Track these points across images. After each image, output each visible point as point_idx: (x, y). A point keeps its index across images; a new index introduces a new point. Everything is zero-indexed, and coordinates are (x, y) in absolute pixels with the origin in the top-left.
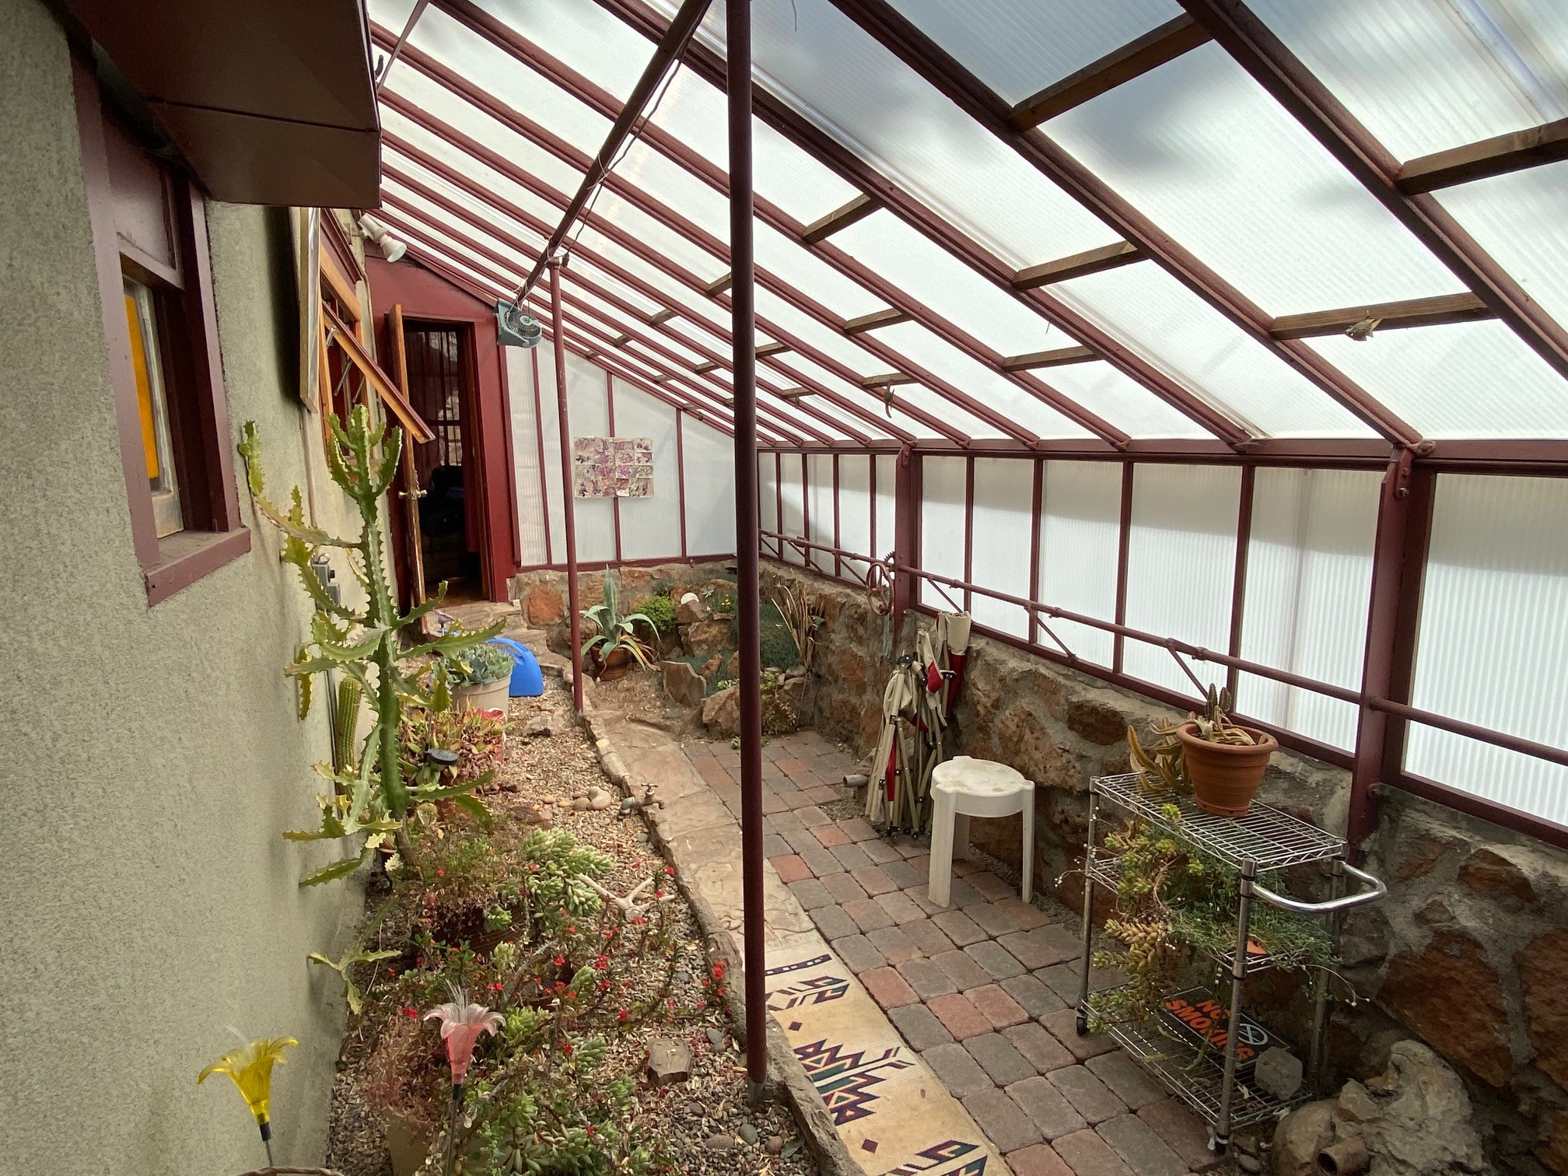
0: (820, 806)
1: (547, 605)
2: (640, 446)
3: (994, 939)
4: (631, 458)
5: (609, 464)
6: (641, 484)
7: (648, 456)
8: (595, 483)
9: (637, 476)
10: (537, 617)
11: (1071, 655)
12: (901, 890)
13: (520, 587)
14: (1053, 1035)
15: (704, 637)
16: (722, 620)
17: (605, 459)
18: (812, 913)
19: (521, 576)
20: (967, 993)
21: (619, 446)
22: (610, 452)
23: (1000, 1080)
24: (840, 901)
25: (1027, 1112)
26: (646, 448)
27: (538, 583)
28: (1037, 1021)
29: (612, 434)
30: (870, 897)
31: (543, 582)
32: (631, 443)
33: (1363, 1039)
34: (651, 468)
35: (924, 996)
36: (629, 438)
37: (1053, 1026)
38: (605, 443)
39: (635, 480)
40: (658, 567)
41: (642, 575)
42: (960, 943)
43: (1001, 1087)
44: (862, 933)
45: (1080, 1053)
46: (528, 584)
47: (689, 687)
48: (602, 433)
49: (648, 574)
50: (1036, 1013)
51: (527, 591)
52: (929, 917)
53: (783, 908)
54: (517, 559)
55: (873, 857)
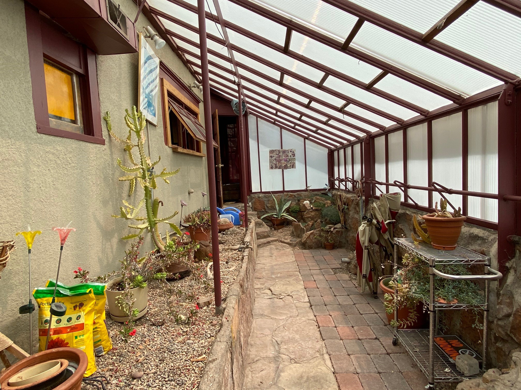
0: (332, 269)
1: (260, 205)
2: (291, 151)
3: (377, 313)
4: (288, 156)
5: (281, 158)
6: (291, 164)
7: (294, 155)
8: (276, 165)
9: (290, 162)
10: (257, 209)
11: (416, 204)
12: (348, 295)
13: (252, 199)
14: (382, 344)
15: (309, 215)
16: (316, 210)
17: (280, 156)
18: (310, 298)
19: (252, 195)
20: (355, 328)
21: (284, 152)
22: (281, 154)
23: (350, 353)
24: (322, 295)
25: (354, 363)
26: (293, 152)
27: (257, 197)
28: (379, 340)
29: (282, 148)
30: (335, 296)
31: (259, 197)
32: (288, 151)
33: (507, 353)
34: (295, 159)
35: (337, 325)
36: (287, 149)
37: (383, 341)
38: (279, 151)
39: (289, 163)
40: (297, 193)
41: (291, 196)
42: (361, 313)
43: (349, 355)
44: (325, 305)
45: (389, 351)
46: (254, 198)
47: (300, 231)
48: (279, 148)
49: (293, 195)
50: (378, 337)
51: (254, 200)
52: (354, 304)
53: (300, 295)
54: (250, 190)
55: (343, 285)
